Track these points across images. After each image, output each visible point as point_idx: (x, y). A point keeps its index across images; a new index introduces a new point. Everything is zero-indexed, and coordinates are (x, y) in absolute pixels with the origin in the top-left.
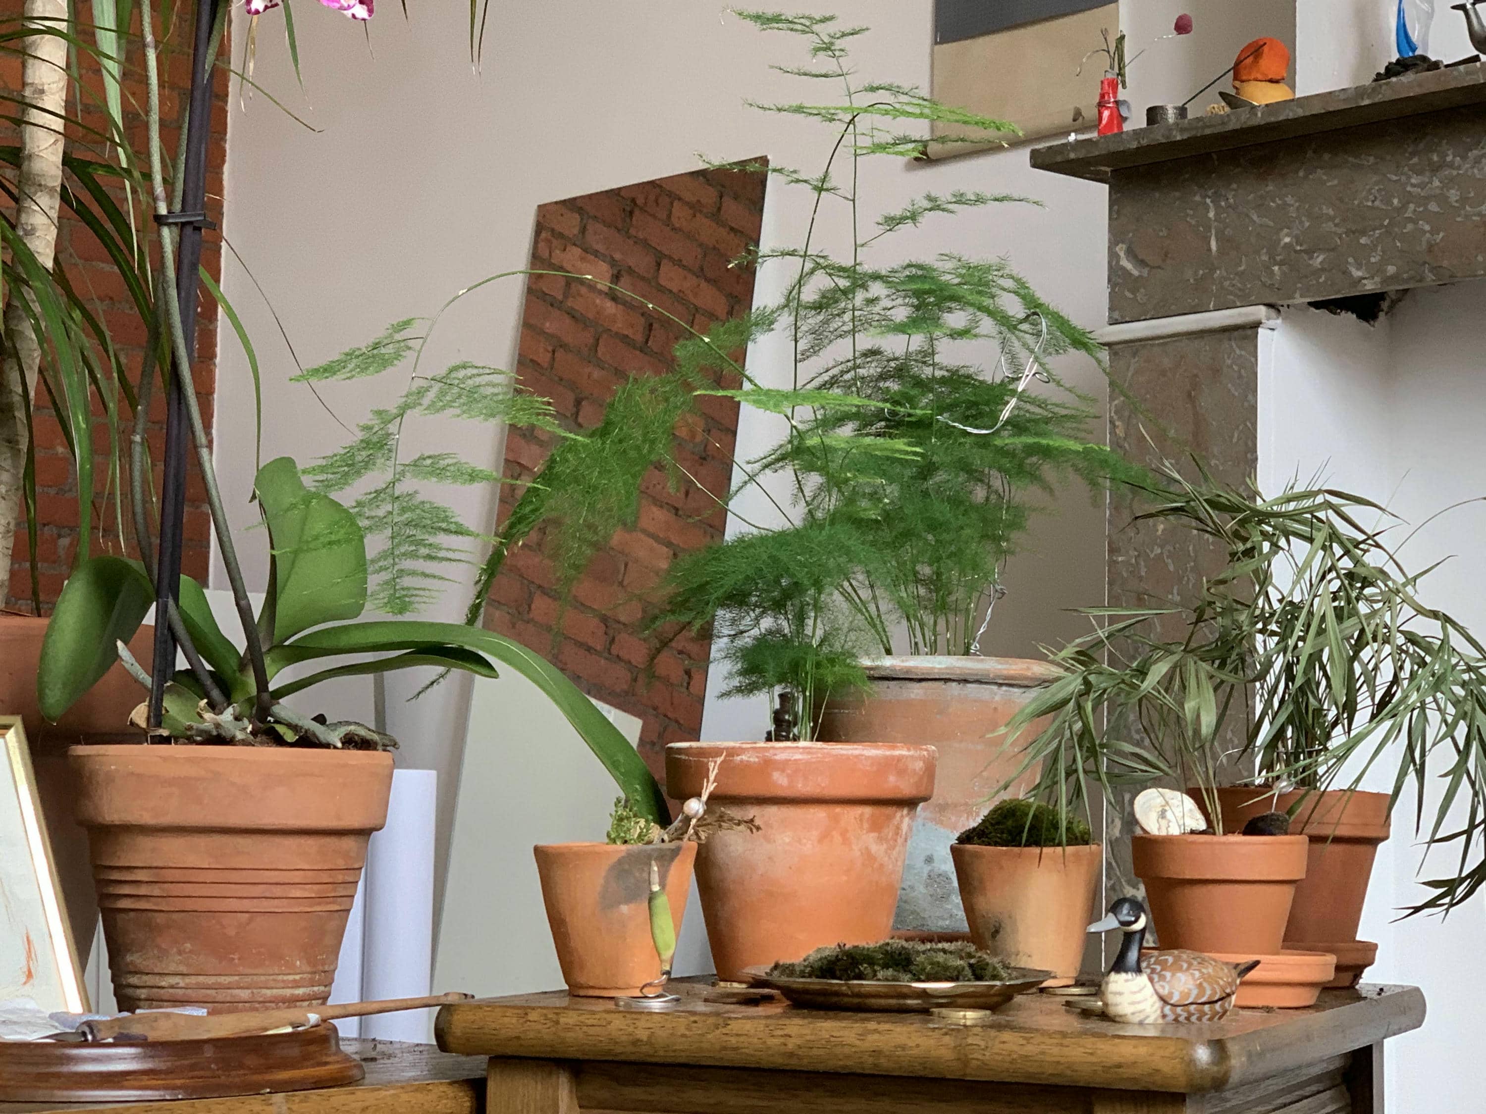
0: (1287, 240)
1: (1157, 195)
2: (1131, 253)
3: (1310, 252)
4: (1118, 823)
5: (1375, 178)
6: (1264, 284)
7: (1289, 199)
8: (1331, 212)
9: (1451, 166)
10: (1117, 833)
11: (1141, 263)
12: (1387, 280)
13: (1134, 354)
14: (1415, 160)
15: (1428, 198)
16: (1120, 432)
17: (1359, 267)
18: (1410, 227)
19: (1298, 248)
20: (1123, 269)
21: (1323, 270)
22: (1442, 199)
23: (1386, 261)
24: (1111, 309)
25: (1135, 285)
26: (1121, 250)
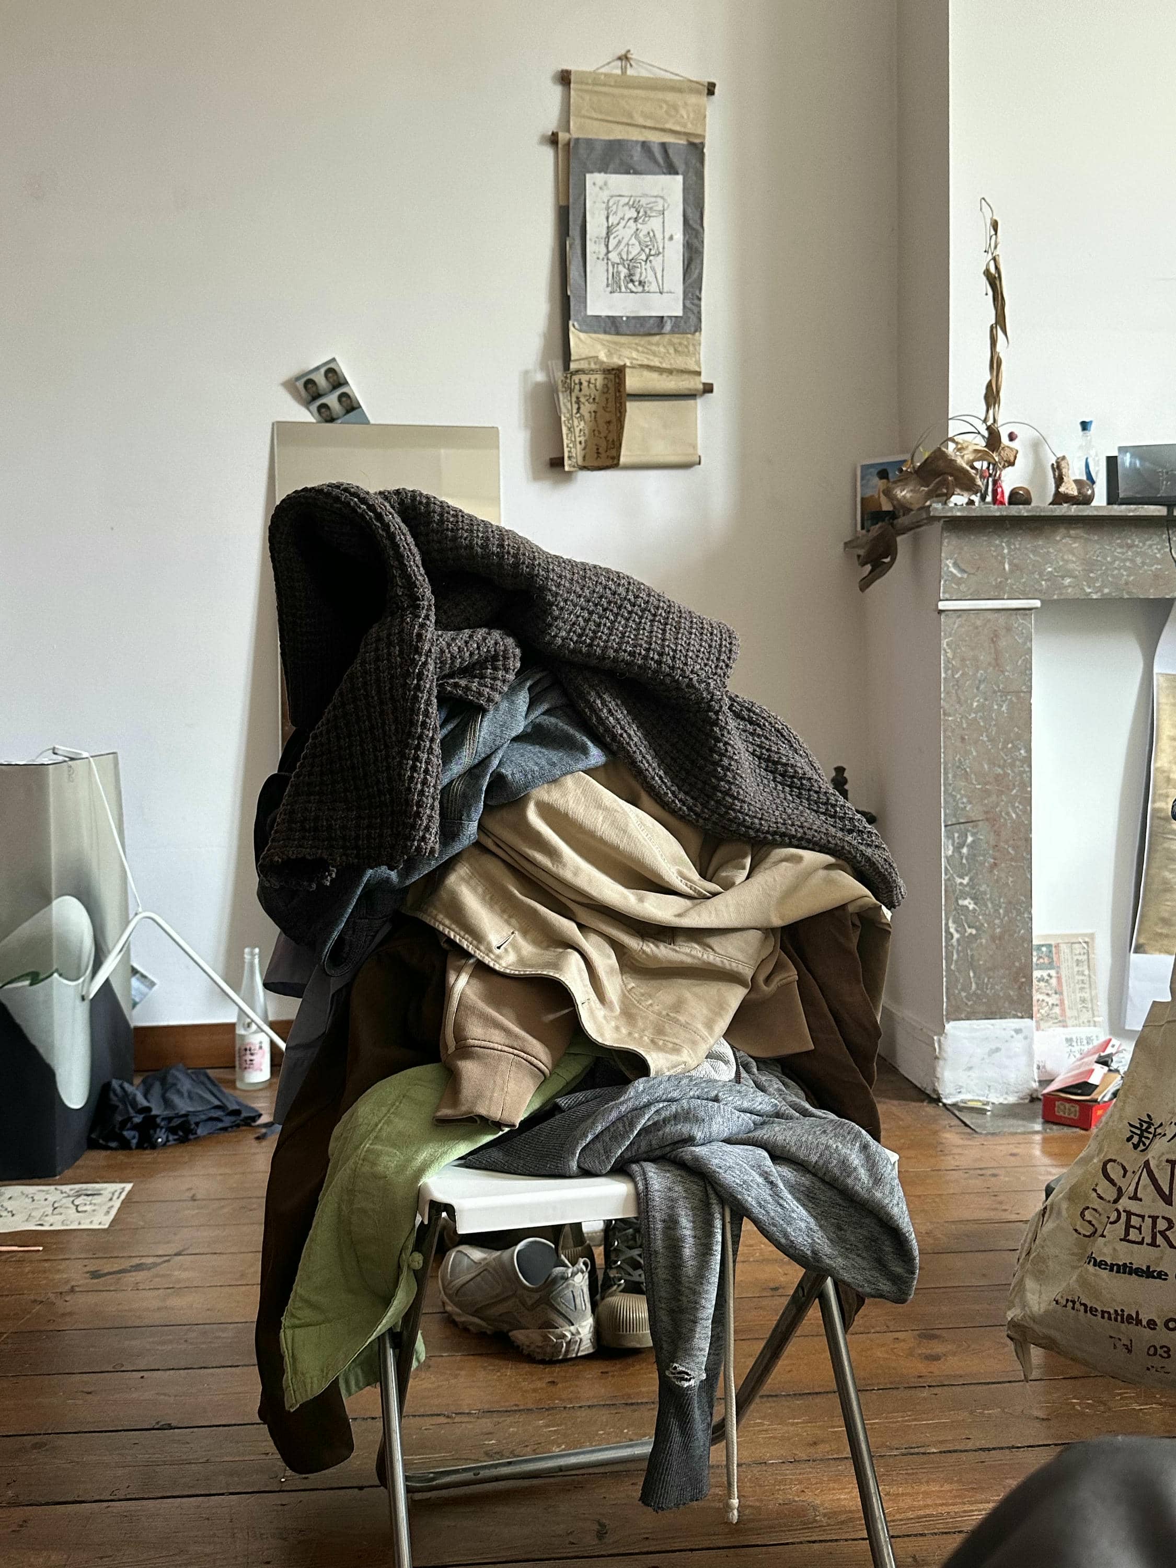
0: (1050, 569)
1: (972, 537)
2: (956, 565)
3: (1063, 577)
4: (951, 848)
5: (1098, 546)
6: (1036, 590)
7: (1051, 550)
8: (1074, 559)
9: (1137, 546)
10: (950, 853)
11: (963, 571)
12: (1103, 595)
13: (959, 616)
14: (1119, 541)
15: (1125, 560)
16: (950, 655)
17: (1089, 587)
18: (1116, 572)
19: (1056, 574)
20: (951, 572)
21: (1069, 586)
22: (1132, 561)
23: (1103, 586)
24: (944, 593)
25: (959, 581)
26: (950, 563)
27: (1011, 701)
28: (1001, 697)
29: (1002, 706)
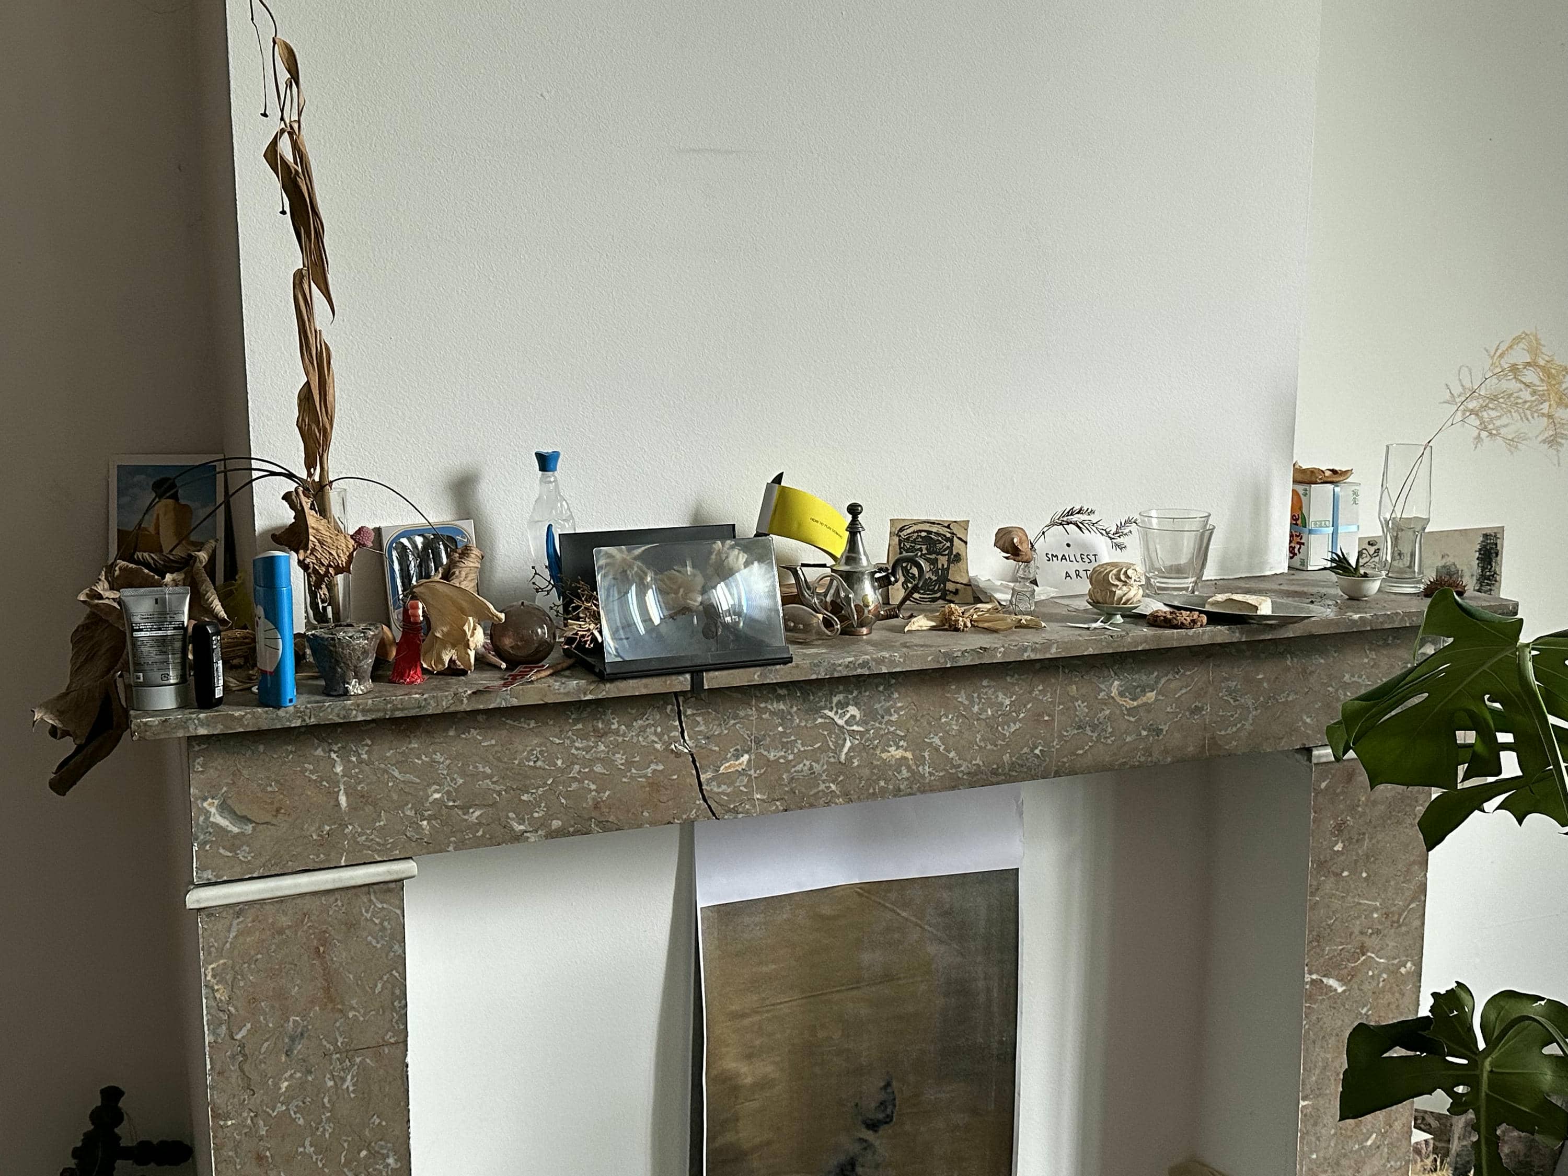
0: (437, 796)
2: (224, 808)
3: (465, 809)
5: (537, 741)
6: (410, 839)
7: (438, 757)
8: (488, 771)
9: (616, 733)
11: (243, 819)
12: (549, 833)
14: (580, 726)
15: (593, 761)
16: (222, 995)
17: (521, 821)
18: (575, 786)
19: (451, 804)
20: (215, 825)
21: (480, 824)
22: (607, 762)
23: (550, 816)
24: (201, 869)
25: (234, 842)
26: (211, 806)
27: (363, 1067)
28: (341, 1061)
29: (343, 1080)
